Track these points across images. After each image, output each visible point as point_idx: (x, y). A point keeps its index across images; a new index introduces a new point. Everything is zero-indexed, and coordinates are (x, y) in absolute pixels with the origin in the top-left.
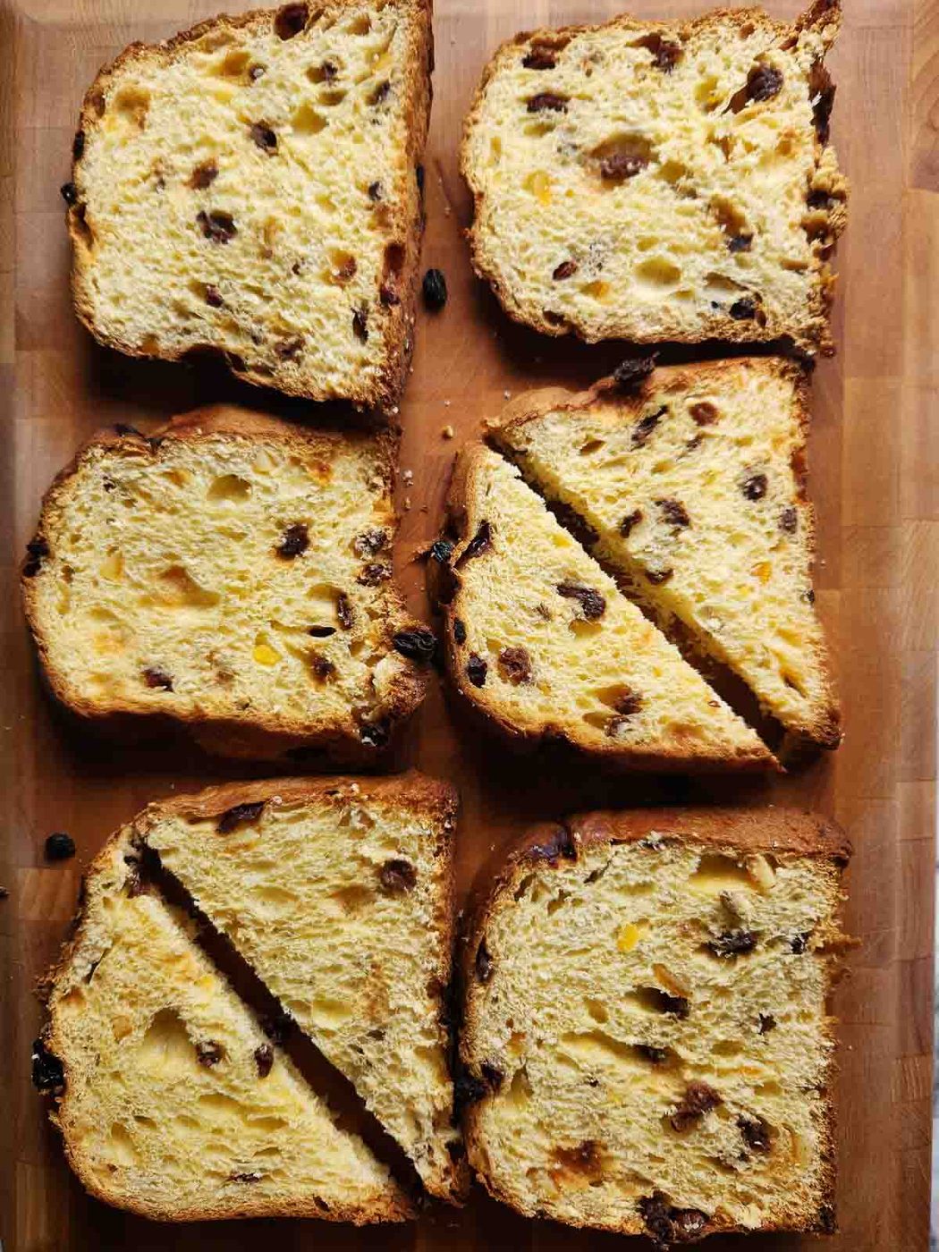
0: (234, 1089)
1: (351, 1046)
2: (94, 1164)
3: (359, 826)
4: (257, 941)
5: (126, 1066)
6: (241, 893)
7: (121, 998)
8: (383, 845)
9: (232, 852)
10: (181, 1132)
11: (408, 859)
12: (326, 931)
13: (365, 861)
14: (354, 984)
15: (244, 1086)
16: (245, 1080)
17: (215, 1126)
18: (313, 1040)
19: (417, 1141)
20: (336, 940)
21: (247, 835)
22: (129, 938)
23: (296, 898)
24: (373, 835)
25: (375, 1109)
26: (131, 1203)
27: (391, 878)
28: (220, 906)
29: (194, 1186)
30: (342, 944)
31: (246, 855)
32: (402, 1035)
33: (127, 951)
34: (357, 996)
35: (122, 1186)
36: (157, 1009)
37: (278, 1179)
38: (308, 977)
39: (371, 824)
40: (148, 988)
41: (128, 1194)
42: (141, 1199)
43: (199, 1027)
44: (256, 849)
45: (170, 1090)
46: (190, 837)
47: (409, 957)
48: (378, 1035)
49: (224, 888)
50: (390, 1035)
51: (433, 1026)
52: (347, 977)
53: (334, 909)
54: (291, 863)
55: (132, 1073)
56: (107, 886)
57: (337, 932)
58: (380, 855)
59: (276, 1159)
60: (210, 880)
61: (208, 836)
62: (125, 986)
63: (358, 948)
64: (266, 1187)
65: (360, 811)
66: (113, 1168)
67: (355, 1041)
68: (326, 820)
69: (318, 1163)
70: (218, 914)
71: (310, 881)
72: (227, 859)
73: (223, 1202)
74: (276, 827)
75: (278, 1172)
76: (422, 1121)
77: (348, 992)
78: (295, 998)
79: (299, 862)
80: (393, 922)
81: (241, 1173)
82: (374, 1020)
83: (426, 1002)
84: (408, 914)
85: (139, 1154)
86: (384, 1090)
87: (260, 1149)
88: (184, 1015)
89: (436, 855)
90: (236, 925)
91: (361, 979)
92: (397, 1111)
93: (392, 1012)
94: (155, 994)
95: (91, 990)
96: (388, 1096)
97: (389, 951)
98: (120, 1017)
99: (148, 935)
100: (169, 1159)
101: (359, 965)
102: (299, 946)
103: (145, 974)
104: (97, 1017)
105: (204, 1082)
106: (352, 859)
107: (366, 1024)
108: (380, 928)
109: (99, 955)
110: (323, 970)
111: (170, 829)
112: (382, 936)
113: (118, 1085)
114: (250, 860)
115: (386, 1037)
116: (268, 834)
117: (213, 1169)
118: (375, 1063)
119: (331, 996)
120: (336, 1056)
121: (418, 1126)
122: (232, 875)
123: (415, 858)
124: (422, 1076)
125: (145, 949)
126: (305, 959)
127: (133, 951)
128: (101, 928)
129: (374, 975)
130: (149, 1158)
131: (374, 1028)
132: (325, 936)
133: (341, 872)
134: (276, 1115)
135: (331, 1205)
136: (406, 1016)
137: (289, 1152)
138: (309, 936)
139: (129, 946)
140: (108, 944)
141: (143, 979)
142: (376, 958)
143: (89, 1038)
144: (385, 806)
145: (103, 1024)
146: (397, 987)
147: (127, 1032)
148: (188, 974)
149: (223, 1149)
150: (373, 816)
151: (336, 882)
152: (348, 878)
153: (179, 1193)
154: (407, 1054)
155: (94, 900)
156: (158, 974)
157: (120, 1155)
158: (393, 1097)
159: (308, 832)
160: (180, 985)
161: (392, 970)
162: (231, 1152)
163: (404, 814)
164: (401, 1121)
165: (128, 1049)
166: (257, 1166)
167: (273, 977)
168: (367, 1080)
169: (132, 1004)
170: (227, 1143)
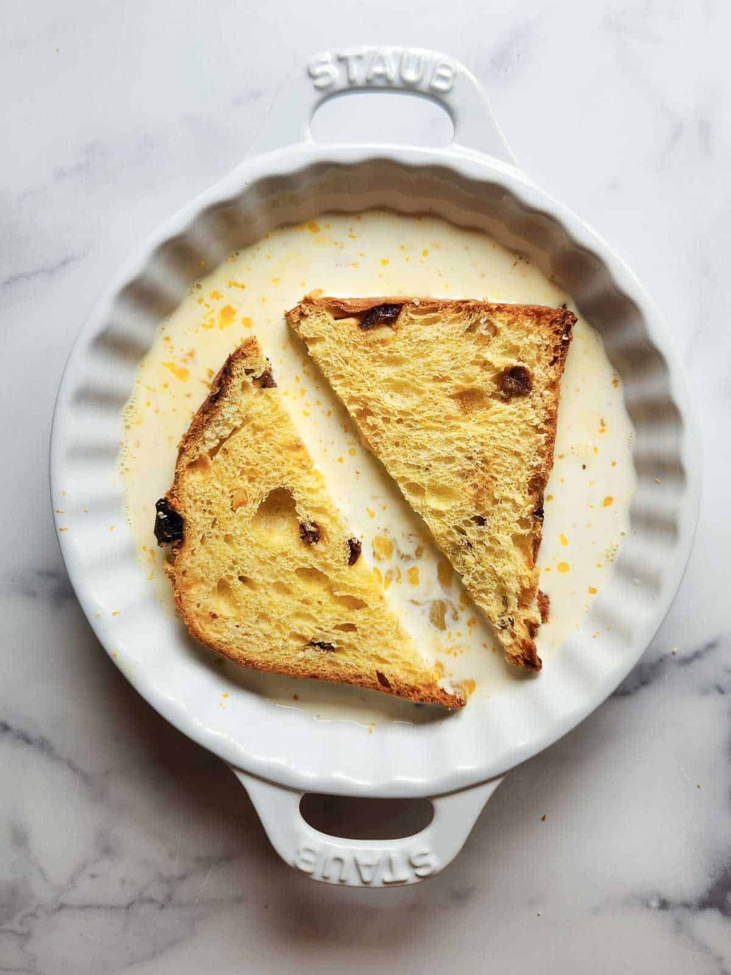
0: (327, 567)
1: (455, 527)
2: (199, 610)
3: (485, 333)
4: (385, 429)
5: (238, 532)
6: (374, 383)
7: (243, 473)
8: (504, 354)
9: (370, 345)
10: (277, 597)
11: (526, 365)
12: (445, 427)
13: (486, 365)
14: (464, 475)
15: (335, 566)
16: (338, 561)
17: (305, 596)
18: (425, 519)
19: (503, 614)
20: (454, 434)
21: (385, 332)
22: (257, 422)
23: (420, 392)
24: (497, 342)
25: (470, 585)
26: (225, 648)
27: (512, 384)
28: (355, 394)
29: (280, 643)
30: (458, 439)
31: (383, 350)
32: (502, 522)
33: (254, 433)
34: (466, 485)
35: (220, 633)
36: (272, 487)
37: (350, 653)
38: (426, 464)
39: (496, 332)
40: (269, 468)
41: (224, 640)
42: (234, 646)
43: (306, 508)
44: (392, 345)
45: (273, 558)
46: (335, 328)
47: (517, 454)
48: (481, 521)
49: (361, 377)
50: (491, 521)
51: (530, 518)
52: (460, 468)
53: (452, 407)
54: (421, 360)
55: (242, 540)
56: (248, 372)
57: (453, 428)
58: (502, 361)
59: (352, 634)
60: (349, 369)
61: (352, 329)
62: (248, 463)
63: (472, 443)
64: (340, 658)
65: (487, 321)
66: (214, 616)
67: (459, 524)
68: (457, 325)
69: (386, 645)
70: (353, 400)
71: (436, 379)
72: (366, 352)
73: (302, 663)
74: (412, 327)
75: (350, 646)
76: (510, 597)
77: (459, 480)
78: (412, 481)
79: (429, 359)
80: (506, 422)
81: (321, 641)
82: (478, 507)
83: (526, 496)
84: (520, 416)
85: (238, 608)
86: (480, 568)
87: (340, 623)
88: (296, 497)
89: (552, 364)
90: (365, 412)
91: (471, 470)
92: (489, 586)
93: (495, 502)
94: (275, 474)
95: (217, 462)
96: (483, 574)
97: (500, 449)
98: (238, 489)
99: (275, 422)
100: (263, 617)
101: (470, 458)
102: (420, 436)
103: (267, 455)
104: (219, 486)
105: (303, 557)
106: (474, 363)
107: (471, 510)
108: (493, 427)
109: (228, 432)
110: (438, 459)
111: (318, 320)
112: (496, 435)
113: (228, 547)
114: (385, 354)
115: (488, 523)
116: (403, 333)
117: (299, 632)
118: (475, 545)
119: (444, 482)
120: (442, 535)
121: (506, 602)
122: (368, 367)
123: (532, 366)
124: (515, 559)
125: (270, 435)
126: (424, 448)
127: (260, 435)
128: (234, 408)
129: (482, 469)
130: (247, 612)
131: (478, 514)
132: (443, 430)
133: (463, 374)
134: (358, 595)
135: (391, 681)
136: (508, 506)
137: (363, 630)
138: (427, 428)
139: (256, 429)
140: (238, 423)
141: (266, 460)
142: (487, 454)
143: (209, 503)
144: (511, 317)
145: (223, 493)
146: (502, 479)
147: (243, 503)
148: (304, 463)
149: (309, 617)
150: (499, 325)
151: (459, 382)
152: (470, 380)
153: (266, 646)
154: (505, 539)
155: (236, 381)
156: (279, 458)
157: (221, 606)
158: (487, 575)
159: (439, 334)
160: (297, 470)
161: (499, 465)
162: (316, 621)
163: (528, 323)
164: (492, 596)
165: (241, 518)
166: (335, 637)
167: (394, 461)
168: (466, 557)
169: (251, 480)
170: (313, 612)
